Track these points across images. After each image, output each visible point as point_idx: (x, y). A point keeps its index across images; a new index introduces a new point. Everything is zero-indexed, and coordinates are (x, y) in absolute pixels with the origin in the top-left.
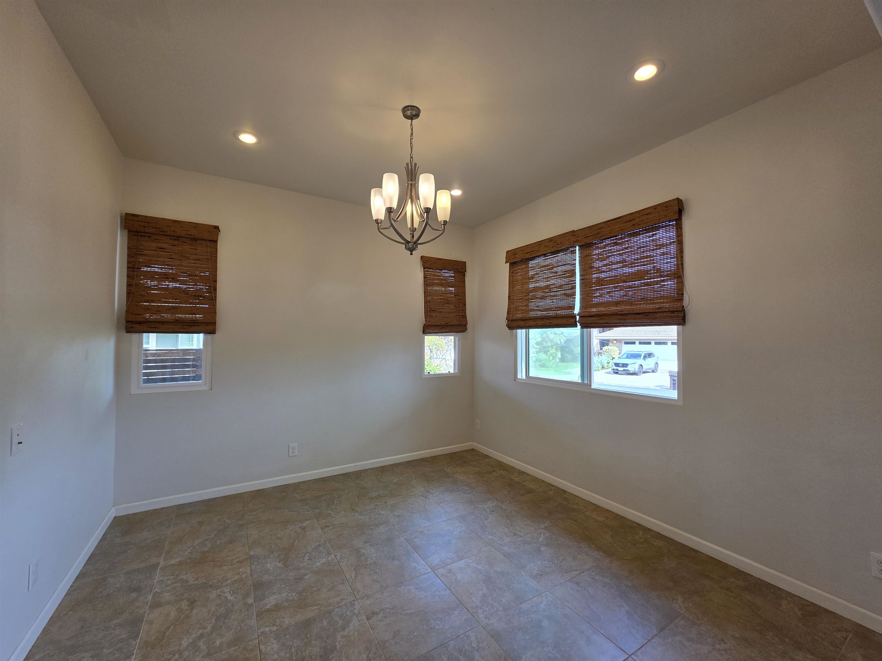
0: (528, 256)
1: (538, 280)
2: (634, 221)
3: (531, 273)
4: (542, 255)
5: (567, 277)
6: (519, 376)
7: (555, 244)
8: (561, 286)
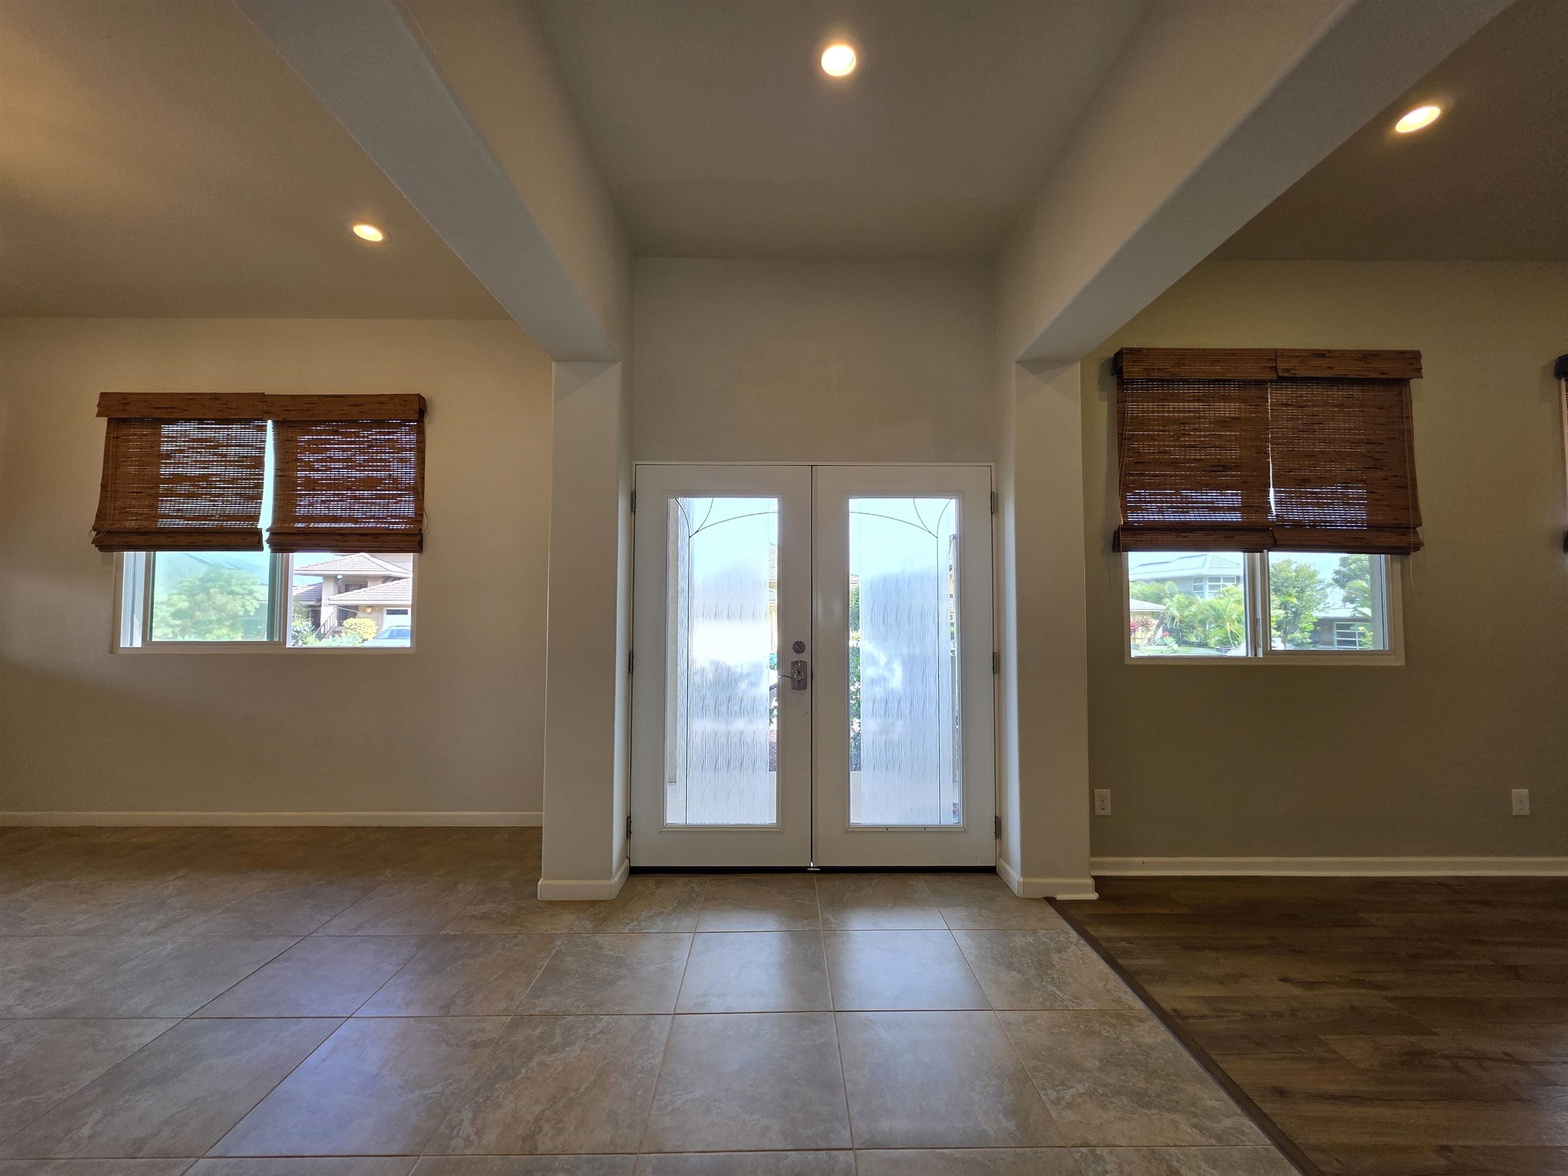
0: (158, 414)
1: (183, 463)
2: (362, 407)
3: (165, 447)
4: (195, 420)
5: (247, 467)
6: (124, 643)
7: (225, 406)
8: (233, 481)
